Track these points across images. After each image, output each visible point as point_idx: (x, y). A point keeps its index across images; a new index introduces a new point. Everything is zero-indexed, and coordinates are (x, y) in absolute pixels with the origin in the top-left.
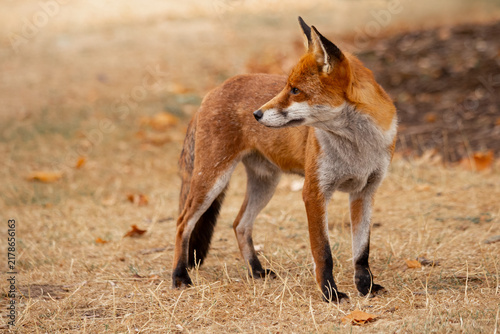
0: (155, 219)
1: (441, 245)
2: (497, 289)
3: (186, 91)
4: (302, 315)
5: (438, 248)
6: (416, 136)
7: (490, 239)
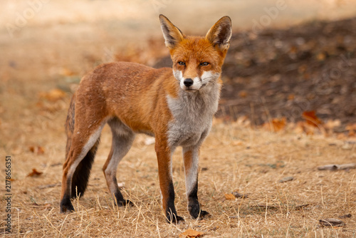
0: (48, 164)
1: (249, 184)
2: (287, 214)
3: (72, 74)
4: (152, 232)
5: (247, 185)
6: (233, 107)
7: (283, 180)
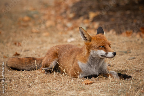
0: (23, 50)
1: (114, 60)
2: (132, 74)
3: (34, 9)
4: (69, 81)
5: (113, 61)
6: (108, 25)
7: (130, 58)
